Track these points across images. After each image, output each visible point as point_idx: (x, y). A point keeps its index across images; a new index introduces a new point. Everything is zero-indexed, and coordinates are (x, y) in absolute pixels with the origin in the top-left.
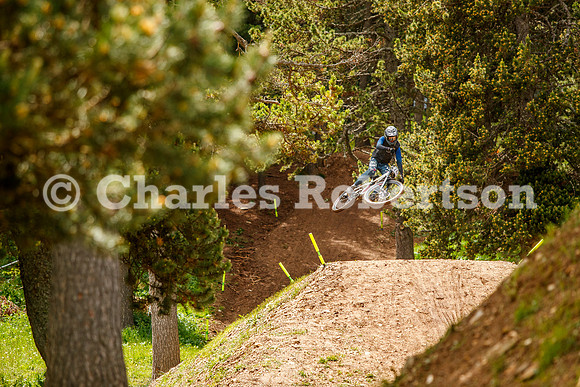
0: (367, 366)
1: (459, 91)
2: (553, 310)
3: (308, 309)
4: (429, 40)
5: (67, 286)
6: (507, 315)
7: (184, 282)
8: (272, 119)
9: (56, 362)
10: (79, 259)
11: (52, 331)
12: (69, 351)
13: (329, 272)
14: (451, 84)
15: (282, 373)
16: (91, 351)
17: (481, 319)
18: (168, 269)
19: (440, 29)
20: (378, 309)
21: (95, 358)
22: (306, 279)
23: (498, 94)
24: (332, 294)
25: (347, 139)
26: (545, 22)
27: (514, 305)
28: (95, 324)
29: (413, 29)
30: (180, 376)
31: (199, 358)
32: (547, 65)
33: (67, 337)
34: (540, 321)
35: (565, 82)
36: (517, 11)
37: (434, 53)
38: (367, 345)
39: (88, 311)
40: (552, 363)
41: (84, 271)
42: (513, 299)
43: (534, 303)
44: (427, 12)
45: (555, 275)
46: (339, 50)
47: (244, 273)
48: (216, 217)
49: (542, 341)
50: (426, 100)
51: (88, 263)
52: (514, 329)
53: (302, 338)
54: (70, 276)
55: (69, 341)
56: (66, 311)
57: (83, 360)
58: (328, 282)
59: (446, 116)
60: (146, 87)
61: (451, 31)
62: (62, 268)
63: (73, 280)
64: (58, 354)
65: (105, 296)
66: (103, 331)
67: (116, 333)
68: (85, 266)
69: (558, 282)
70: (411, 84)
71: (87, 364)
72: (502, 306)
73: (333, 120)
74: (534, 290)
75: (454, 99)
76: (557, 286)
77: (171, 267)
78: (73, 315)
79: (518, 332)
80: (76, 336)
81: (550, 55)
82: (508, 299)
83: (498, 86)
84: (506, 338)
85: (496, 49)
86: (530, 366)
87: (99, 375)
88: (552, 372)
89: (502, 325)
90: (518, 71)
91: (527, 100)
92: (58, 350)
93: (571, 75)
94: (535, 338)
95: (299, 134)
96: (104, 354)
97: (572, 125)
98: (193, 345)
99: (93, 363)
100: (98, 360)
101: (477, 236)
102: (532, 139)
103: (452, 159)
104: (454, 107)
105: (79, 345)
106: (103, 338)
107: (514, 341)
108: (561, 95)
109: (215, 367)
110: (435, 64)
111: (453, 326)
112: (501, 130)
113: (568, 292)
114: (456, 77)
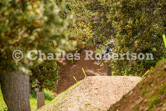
0: (98, 106)
1: (125, 28)
2: (153, 92)
3: (82, 90)
4: (116, 13)
5: (14, 83)
6: (140, 93)
7: (46, 82)
8: (72, 36)
9: (10, 105)
10: (17, 76)
11: (9, 96)
12: (14, 102)
13: (88, 79)
14: (122, 25)
15: (74, 108)
16: (21, 102)
17: (132, 94)
18: (42, 78)
19: (119, 10)
20: (102, 90)
21: (22, 104)
22: (81, 81)
23: (136, 29)
24: (88, 86)
25: (93, 41)
26: (149, 8)
27: (141, 90)
28: (22, 94)
29: (112, 10)
30: (45, 109)
31: (50, 104)
32: (150, 21)
33: (14, 98)
34: (149, 95)
35: (155, 25)
36: (141, 5)
37: (118, 17)
38: (99, 100)
39: (20, 91)
40: (153, 107)
41: (19, 79)
42: (141, 88)
43: (147, 89)
44: (116, 5)
45: (153, 82)
46: (91, 16)
47: (63, 79)
48: (56, 64)
49: (150, 100)
50: (115, 30)
51: (20, 77)
52: (141, 97)
53: (80, 98)
54: (15, 81)
55: (14, 99)
56: (13, 91)
57: (18, 105)
58: (87, 82)
59: (121, 35)
60: (38, 28)
61: (123, 10)
62: (12, 78)
63: (15, 82)
64: (11, 103)
65: (25, 86)
66: (24, 96)
67: (28, 97)
68: (19, 78)
69: (154, 83)
70: (111, 25)
71: (19, 106)
72: (138, 90)
73: (89, 36)
74: (147, 86)
75: (124, 30)
76: (154, 85)
77: (43, 78)
78: (15, 92)
79: (143, 98)
80: (16, 98)
81: (151, 18)
82: (140, 88)
83: (136, 26)
84: (139, 99)
85: (135, 16)
86: (146, 107)
87: (23, 109)
88: (153, 109)
89: (138, 95)
90: (142, 22)
91: (144, 30)
92: (11, 102)
93: (157, 23)
94: (148, 99)
95: (79, 40)
96: (24, 103)
97: (157, 38)
98: (48, 100)
99: (21, 106)
100: (22, 105)
101: (130, 69)
102: (145, 42)
103: (123, 47)
104: (123, 32)
105: (17, 100)
106: (24, 98)
107: (141, 100)
108: (154, 29)
109: (55, 106)
110: (118, 20)
111: (124, 96)
112: (137, 39)
113: (157, 86)
114: (124, 24)
